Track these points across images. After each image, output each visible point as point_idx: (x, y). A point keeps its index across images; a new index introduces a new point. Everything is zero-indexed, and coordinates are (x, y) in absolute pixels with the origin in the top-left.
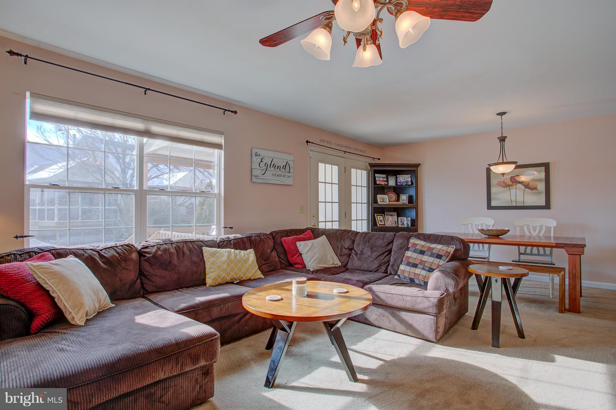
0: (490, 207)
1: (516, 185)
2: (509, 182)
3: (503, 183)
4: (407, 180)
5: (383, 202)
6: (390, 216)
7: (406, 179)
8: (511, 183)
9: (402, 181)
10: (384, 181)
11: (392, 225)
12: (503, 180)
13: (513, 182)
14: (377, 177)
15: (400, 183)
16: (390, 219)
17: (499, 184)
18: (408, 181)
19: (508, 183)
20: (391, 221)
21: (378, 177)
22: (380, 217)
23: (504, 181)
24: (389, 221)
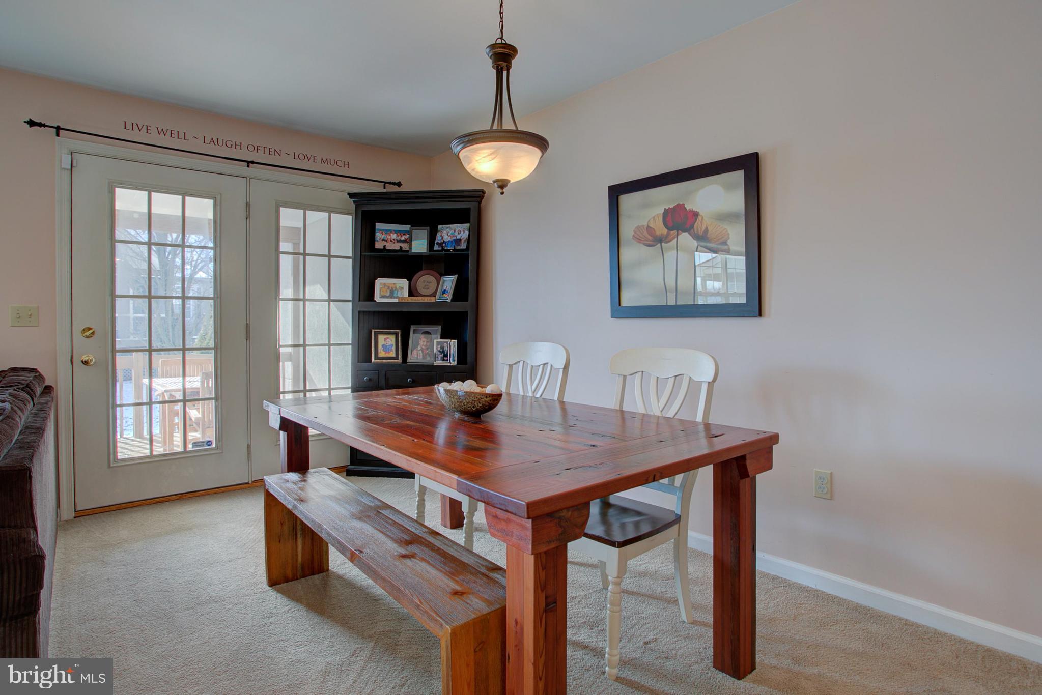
0: (620, 311)
1: (678, 235)
2: (661, 230)
3: (646, 233)
4: (459, 237)
5: (391, 296)
6: (422, 336)
7: (456, 234)
8: (665, 231)
9: (447, 238)
10: (400, 241)
11: (424, 358)
12: (645, 224)
13: (670, 229)
14: (380, 230)
15: (440, 245)
16: (421, 343)
17: (638, 239)
18: (460, 240)
19: (658, 233)
20: (422, 349)
21: (382, 231)
22: (385, 339)
23: (648, 227)
24: (419, 348)
